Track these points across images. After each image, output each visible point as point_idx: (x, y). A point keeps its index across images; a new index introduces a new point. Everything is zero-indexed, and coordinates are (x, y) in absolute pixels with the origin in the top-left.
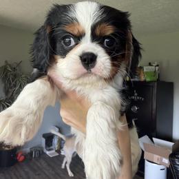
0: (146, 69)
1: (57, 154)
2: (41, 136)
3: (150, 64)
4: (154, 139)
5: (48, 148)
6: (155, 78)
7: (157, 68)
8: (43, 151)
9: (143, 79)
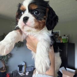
0: (63, 38)
1: (24, 75)
2: (17, 66)
3: (64, 36)
4: (67, 68)
5: (20, 72)
6: (67, 42)
7: (68, 37)
8: (18, 73)
9: (61, 42)
